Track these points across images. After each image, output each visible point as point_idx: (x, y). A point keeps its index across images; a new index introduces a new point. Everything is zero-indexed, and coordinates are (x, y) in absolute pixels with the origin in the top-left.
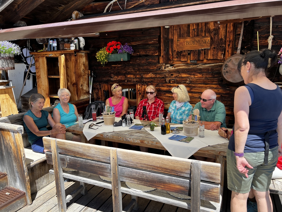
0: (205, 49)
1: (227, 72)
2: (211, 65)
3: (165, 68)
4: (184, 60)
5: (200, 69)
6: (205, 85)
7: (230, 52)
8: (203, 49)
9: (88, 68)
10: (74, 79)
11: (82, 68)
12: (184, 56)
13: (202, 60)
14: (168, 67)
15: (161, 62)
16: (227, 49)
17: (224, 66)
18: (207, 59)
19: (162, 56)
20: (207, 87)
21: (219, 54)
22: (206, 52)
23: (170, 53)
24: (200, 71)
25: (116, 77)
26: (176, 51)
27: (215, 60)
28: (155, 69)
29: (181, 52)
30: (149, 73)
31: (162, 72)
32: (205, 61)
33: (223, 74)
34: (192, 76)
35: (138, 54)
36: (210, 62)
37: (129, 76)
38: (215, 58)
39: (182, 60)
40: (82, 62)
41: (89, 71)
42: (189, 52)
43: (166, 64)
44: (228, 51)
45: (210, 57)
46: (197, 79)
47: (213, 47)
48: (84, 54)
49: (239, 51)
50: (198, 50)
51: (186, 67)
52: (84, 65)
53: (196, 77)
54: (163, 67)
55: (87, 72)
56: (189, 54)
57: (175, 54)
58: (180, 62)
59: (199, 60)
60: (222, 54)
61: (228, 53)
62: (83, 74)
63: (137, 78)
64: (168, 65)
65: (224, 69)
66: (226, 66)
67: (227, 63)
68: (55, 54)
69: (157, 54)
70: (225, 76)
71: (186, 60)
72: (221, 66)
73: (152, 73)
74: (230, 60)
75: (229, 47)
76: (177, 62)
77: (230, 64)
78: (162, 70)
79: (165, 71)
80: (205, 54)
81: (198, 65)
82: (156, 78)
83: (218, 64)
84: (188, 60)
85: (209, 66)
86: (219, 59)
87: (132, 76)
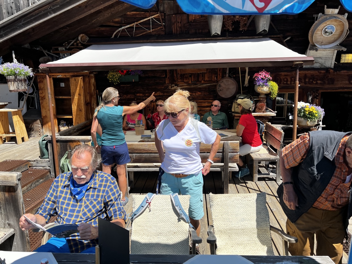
0: (202, 73)
1: (220, 90)
2: (207, 85)
3: (171, 88)
4: (186, 81)
5: (200, 88)
6: (204, 101)
7: (221, 75)
8: (201, 72)
9: (96, 88)
10: (88, 98)
11: (93, 88)
12: (186, 78)
13: (201, 81)
14: (173, 86)
15: (167, 83)
16: (219, 73)
17: (218, 86)
18: (204, 81)
19: (168, 77)
20: (206, 102)
21: (213, 77)
22: (203, 74)
23: (175, 75)
24: (200, 90)
25: (125, 96)
26: (180, 74)
27: (210, 81)
28: (163, 88)
29: (184, 74)
30: (158, 92)
31: (169, 91)
32: (203, 82)
33: (218, 92)
34: (194, 94)
35: (147, 75)
36: (206, 83)
37: (138, 95)
38: (210, 80)
39: (185, 81)
40: (92, 83)
41: (97, 91)
42: (190, 75)
43: (171, 84)
44: (219, 74)
45: (206, 79)
46: (198, 96)
47: (208, 71)
48: (93, 75)
49: (227, 75)
50: (198, 74)
51: (189, 87)
52: (94, 85)
53: (197, 94)
54: (170, 87)
55: (95, 92)
56: (190, 76)
57: (179, 76)
58: (183, 83)
59: (198, 81)
60: (215, 77)
61: (220, 76)
62: (93, 94)
63: (146, 96)
64: (174, 85)
65: (218, 88)
66: (220, 86)
67: (220, 84)
68: (65, 75)
69: (164, 76)
70: (219, 93)
71: (188, 81)
72: (215, 86)
73: (160, 92)
74: (223, 81)
75: (220, 72)
76: (181, 83)
77: (222, 84)
78: (169, 89)
79: (172, 90)
80: (202, 76)
81: (198, 85)
82: (164, 95)
83: (212, 84)
84: (189, 81)
85: (206, 86)
86: (213, 80)
87: (141, 95)
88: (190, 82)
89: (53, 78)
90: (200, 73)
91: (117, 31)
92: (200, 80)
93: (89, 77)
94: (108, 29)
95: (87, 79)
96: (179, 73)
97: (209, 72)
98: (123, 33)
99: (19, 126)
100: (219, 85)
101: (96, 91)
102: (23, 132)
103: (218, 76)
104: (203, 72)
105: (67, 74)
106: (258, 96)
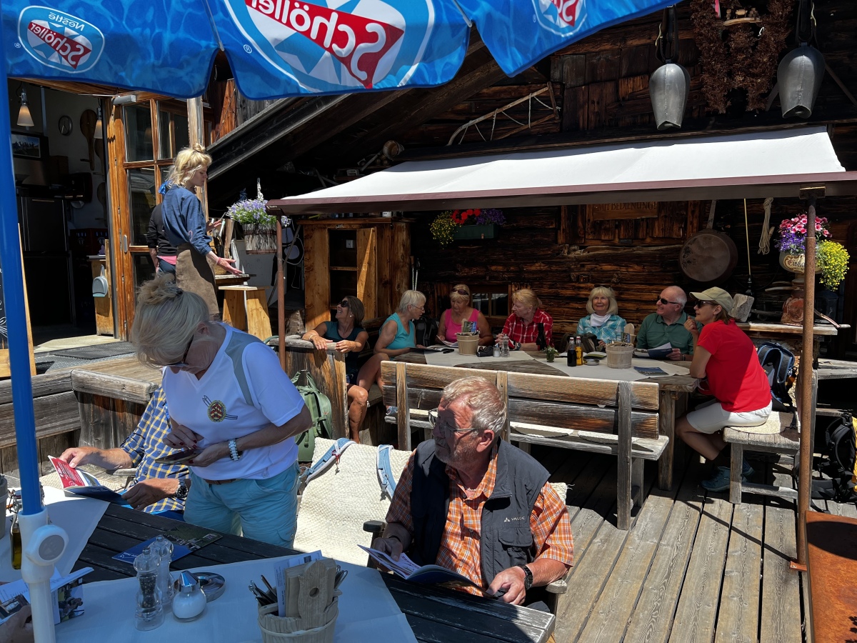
0: (647, 219)
1: (689, 262)
2: (659, 248)
3: (569, 253)
4: (607, 238)
5: (639, 256)
6: (648, 287)
7: (695, 225)
8: (643, 217)
9: (409, 252)
10: (387, 272)
11: (401, 251)
12: (607, 230)
13: (644, 239)
14: (575, 250)
15: (560, 241)
16: (690, 219)
17: (683, 250)
18: (652, 237)
19: (563, 229)
20: (653, 290)
21: (675, 228)
22: (650, 223)
23: (580, 224)
24: (639, 260)
25: (467, 270)
26: (591, 220)
27: (667, 239)
28: (549, 254)
29: (602, 222)
30: (537, 262)
31: (562, 261)
32: (648, 240)
33: (682, 266)
34: (624, 269)
35: (515, 225)
36: (656, 242)
37: (493, 268)
38: (667, 235)
39: (603, 238)
40: (400, 241)
41: (412, 258)
42: (617, 223)
43: (571, 245)
44: (692, 223)
45: (657, 233)
46: (633, 275)
47: (663, 214)
48: (404, 225)
49: (710, 225)
50: (636, 220)
51: (611, 252)
52: (404, 246)
53: (631, 270)
54: (566, 251)
55: (408, 260)
56: (617, 227)
57: (588, 226)
58: (598, 242)
59: (636, 238)
60: (680, 228)
61: (692, 227)
62: (401, 264)
63: (511, 272)
64: (576, 247)
65: (684, 257)
66: (688, 251)
67: (690, 246)
68: (350, 225)
69: (553, 226)
70: (685, 270)
71: (611, 238)
72: (679, 250)
73: (543, 263)
74: (695, 239)
75: (693, 216)
76: (594, 242)
77: (693, 247)
78: (564, 257)
79: (569, 258)
80: (647, 227)
81: (635, 249)
82: (551, 271)
83: (672, 246)
84: (614, 237)
85: (656, 250)
86: (675, 236)
87: (500, 268)
88: (617, 240)
89: (329, 230)
90: (642, 220)
91: (459, 130)
92: (640, 236)
93: (392, 228)
94: (442, 127)
95: (388, 233)
96: (589, 220)
97: (666, 217)
98: (472, 135)
99: (257, 320)
100: (685, 249)
101: (410, 259)
102: (263, 331)
103: (689, 227)
104: (648, 216)
105: (352, 222)
106: (790, 281)
